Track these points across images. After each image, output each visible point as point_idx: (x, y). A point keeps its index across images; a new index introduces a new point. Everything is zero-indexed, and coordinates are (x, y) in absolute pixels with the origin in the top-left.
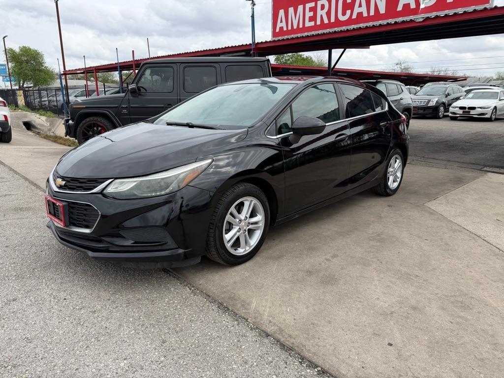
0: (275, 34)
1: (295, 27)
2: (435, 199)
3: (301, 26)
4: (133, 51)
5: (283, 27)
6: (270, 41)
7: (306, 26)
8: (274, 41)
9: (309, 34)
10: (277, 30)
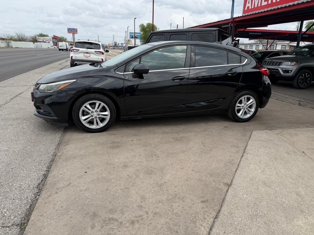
0: (244, 11)
1: (256, 6)
2: (270, 130)
3: (259, 5)
4: (178, 25)
5: (249, 6)
6: (240, 17)
7: (262, 5)
8: (243, 16)
9: (262, 11)
10: (246, 9)
